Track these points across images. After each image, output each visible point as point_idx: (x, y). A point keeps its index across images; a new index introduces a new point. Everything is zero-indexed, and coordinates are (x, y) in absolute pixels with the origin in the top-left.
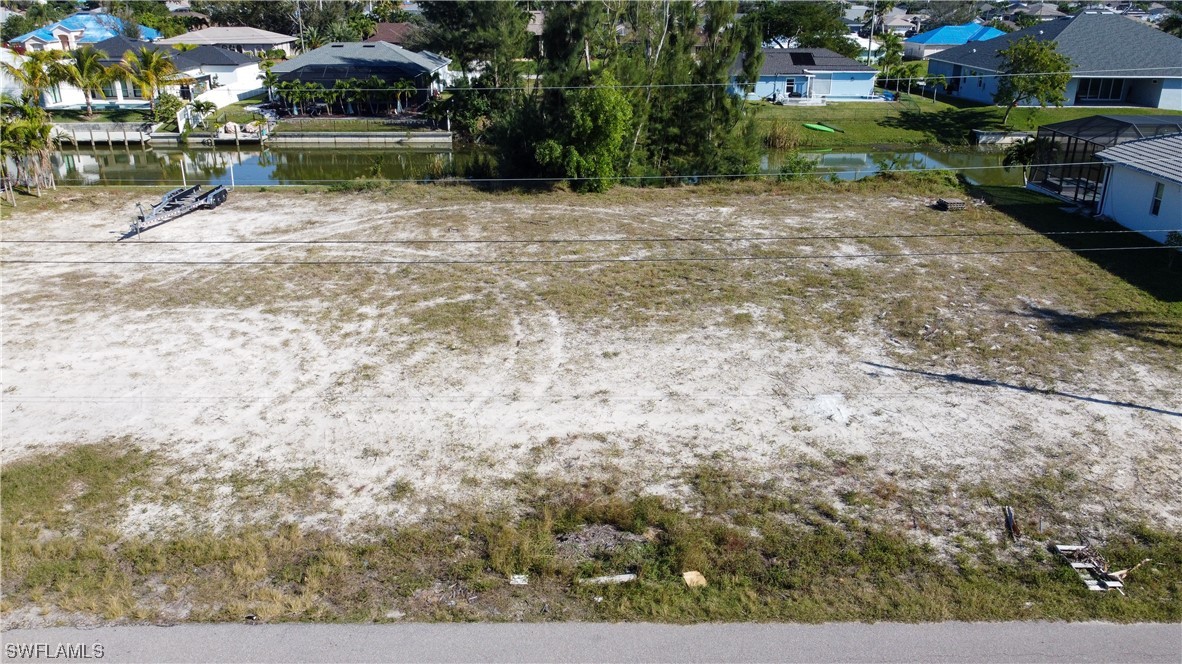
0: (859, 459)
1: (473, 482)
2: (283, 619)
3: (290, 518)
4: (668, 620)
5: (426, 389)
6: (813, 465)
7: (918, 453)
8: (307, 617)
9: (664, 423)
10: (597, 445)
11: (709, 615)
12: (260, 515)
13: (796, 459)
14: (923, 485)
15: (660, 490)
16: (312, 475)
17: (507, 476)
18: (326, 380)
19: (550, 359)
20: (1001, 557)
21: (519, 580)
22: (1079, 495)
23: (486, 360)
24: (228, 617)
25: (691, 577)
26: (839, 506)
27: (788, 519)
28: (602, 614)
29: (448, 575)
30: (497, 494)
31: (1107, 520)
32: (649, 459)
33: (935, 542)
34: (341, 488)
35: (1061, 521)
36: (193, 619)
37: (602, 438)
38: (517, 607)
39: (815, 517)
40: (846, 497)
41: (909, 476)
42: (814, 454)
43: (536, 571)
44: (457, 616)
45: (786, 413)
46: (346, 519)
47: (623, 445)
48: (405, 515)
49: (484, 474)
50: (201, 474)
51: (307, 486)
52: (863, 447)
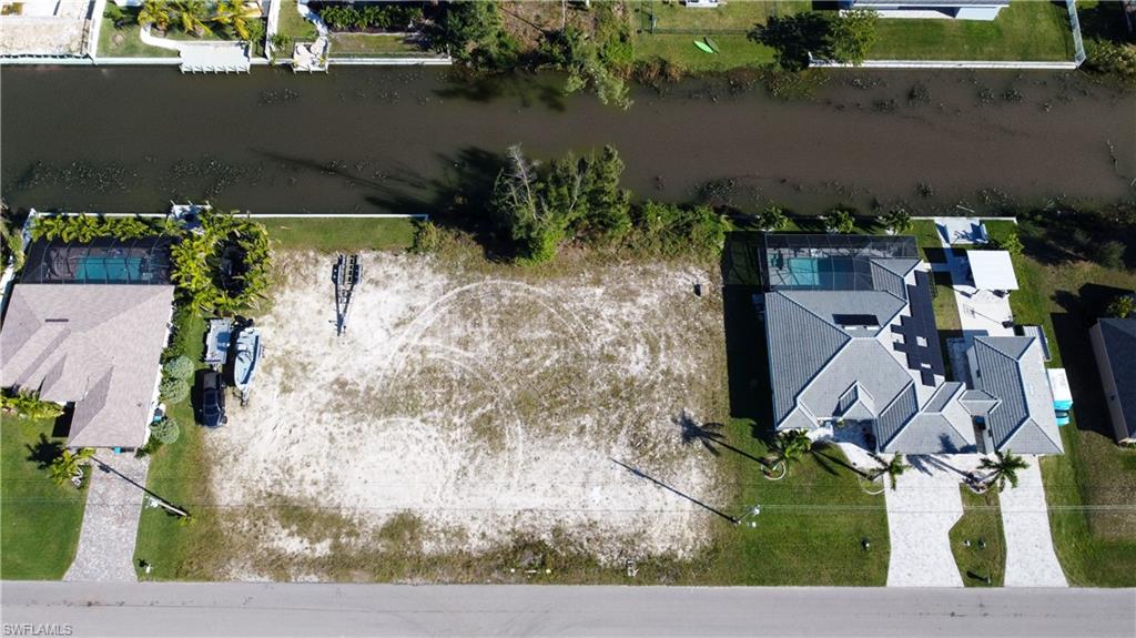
0: (596, 523)
1: (500, 532)
2: (467, 583)
3: (460, 547)
4: (542, 585)
5: (484, 481)
6: (584, 526)
7: (612, 520)
8: (472, 582)
9: (550, 502)
10: (530, 514)
11: (549, 582)
12: (453, 546)
13: (579, 521)
14: (608, 534)
15: (544, 536)
16: (461, 529)
17: (508, 530)
18: (454, 476)
19: (518, 462)
20: (615, 564)
21: (513, 570)
22: (643, 540)
23: (500, 462)
24: (455, 582)
25: (548, 571)
26: (585, 543)
27: (572, 549)
28: (529, 582)
29: (499, 567)
30: (506, 537)
31: (645, 550)
32: (544, 521)
33: (603, 558)
34: (470, 535)
35: (634, 550)
36: (450, 583)
37: (531, 510)
38: (513, 579)
39: (579, 548)
40: (588, 540)
41: (606, 531)
42: (585, 519)
43: (517, 568)
44: (502, 582)
45: (583, 497)
46: (474, 546)
47: (538, 515)
48: (485, 545)
49: (503, 529)
50: (434, 529)
51: (461, 534)
52: (597, 517)
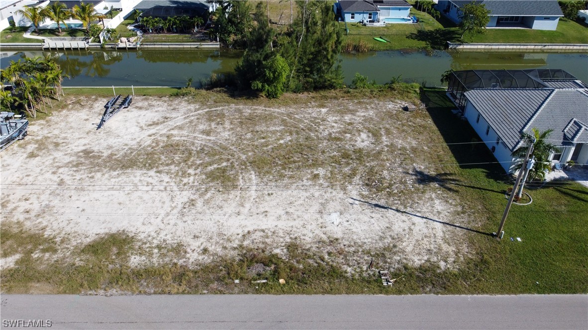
0: (337, 239)
1: (225, 248)
2: (178, 293)
3: (175, 261)
4: (274, 294)
5: (212, 210)
6: (324, 242)
7: (355, 237)
8: (183, 293)
9: (284, 225)
10: (262, 234)
11: (284, 292)
12: (167, 259)
13: (318, 239)
14: (352, 249)
15: (277, 251)
16: (180, 245)
17: (235, 246)
18: (180, 206)
19: (251, 196)
20: (365, 274)
21: (237, 281)
22: (395, 253)
23: (231, 197)
24: (163, 292)
25: (282, 281)
26: (326, 257)
27: (311, 261)
28: (257, 292)
29: (219, 279)
30: (232, 252)
31: (399, 262)
32: (276, 239)
33: (349, 269)
34: (189, 250)
35: (386, 262)
36: (155, 293)
37: (263, 231)
38: (236, 290)
39: (319, 261)
40: (329, 254)
41: (349, 246)
42: (324, 238)
43: (242, 279)
44: (221, 292)
45: (321, 220)
46: (191, 260)
47: (270, 234)
48: (207, 260)
49: (229, 245)
50: (148, 245)
51: (179, 249)
52: (339, 235)
